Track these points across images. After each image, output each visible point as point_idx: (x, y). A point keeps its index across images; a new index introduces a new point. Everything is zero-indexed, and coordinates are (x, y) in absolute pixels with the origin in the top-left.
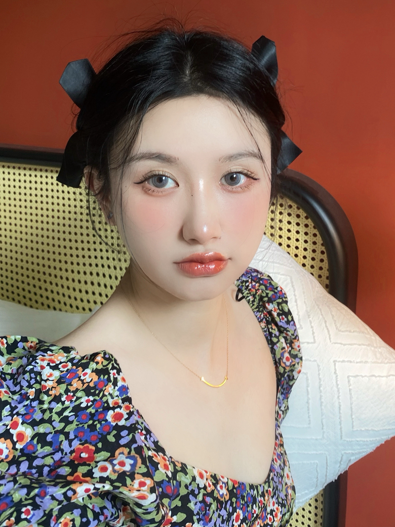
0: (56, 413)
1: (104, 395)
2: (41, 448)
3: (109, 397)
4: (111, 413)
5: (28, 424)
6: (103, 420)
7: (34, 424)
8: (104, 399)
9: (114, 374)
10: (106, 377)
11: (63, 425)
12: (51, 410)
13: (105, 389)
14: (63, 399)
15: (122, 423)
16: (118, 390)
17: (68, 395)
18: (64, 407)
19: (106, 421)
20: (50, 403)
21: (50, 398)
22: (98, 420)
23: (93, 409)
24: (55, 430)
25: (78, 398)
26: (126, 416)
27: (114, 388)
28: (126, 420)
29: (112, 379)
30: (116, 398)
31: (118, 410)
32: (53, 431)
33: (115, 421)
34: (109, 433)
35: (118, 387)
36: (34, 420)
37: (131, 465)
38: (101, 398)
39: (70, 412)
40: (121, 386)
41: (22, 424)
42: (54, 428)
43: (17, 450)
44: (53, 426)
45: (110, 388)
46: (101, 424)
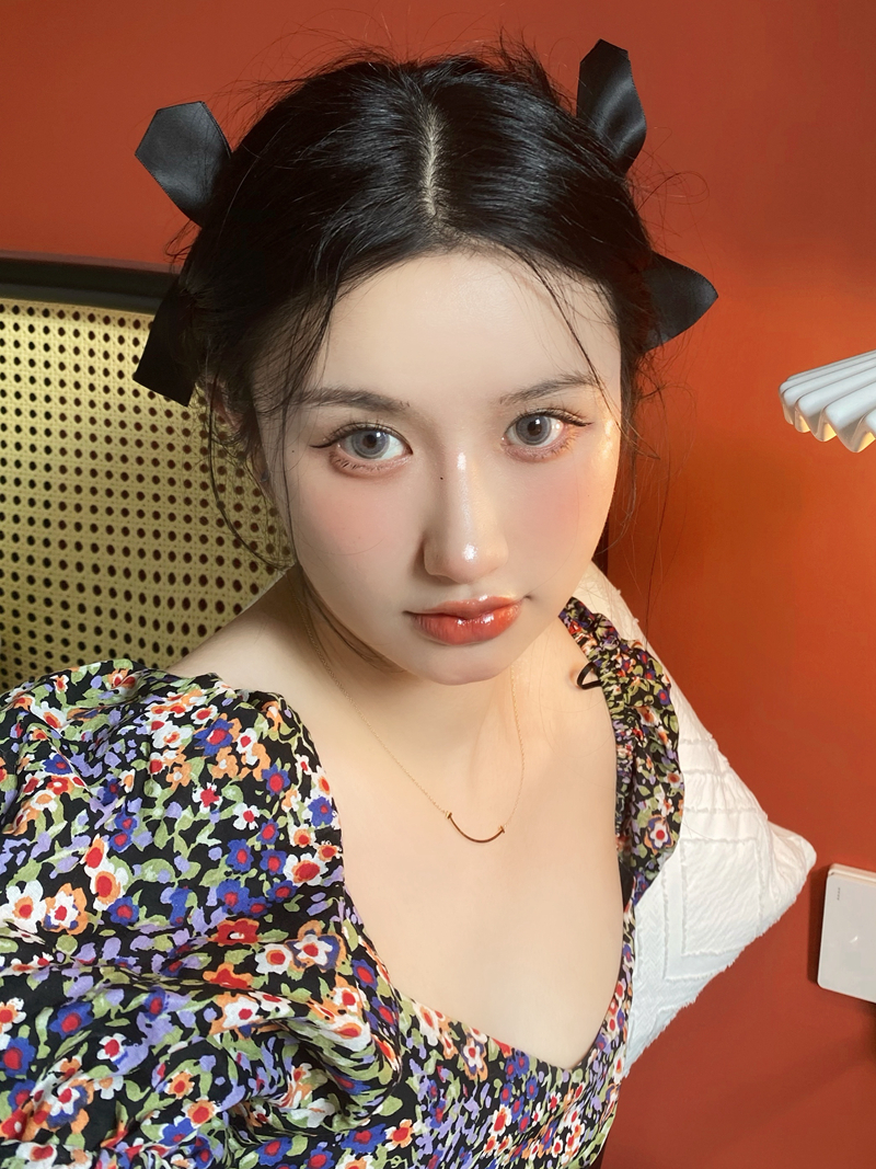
0: (182, 833)
1: (281, 812)
2: (147, 916)
3: (290, 820)
4: (292, 860)
5: (120, 856)
6: (276, 876)
7: (133, 857)
8: (281, 822)
9: (304, 768)
10: (288, 766)
11: (196, 867)
12: (170, 822)
13: (284, 798)
14: (196, 797)
15: (316, 881)
16: (311, 807)
17: (205, 788)
18: (197, 819)
19: (283, 878)
20: (166, 804)
21: (169, 792)
22: (267, 872)
23: (258, 840)
24: (181, 878)
25: (227, 803)
26: (324, 870)
27: (303, 801)
28: (323, 876)
29: (300, 776)
30: (304, 826)
31: (306, 857)
32: (176, 881)
33: (300, 880)
34: (288, 900)
35: (311, 800)
36: (133, 847)
37: (327, 954)
38: (275, 818)
39: (210, 837)
40: (317, 798)
41: (109, 855)
42: (178, 873)
43: (95, 912)
44: (175, 867)
45: (292, 799)
46: (272, 883)
